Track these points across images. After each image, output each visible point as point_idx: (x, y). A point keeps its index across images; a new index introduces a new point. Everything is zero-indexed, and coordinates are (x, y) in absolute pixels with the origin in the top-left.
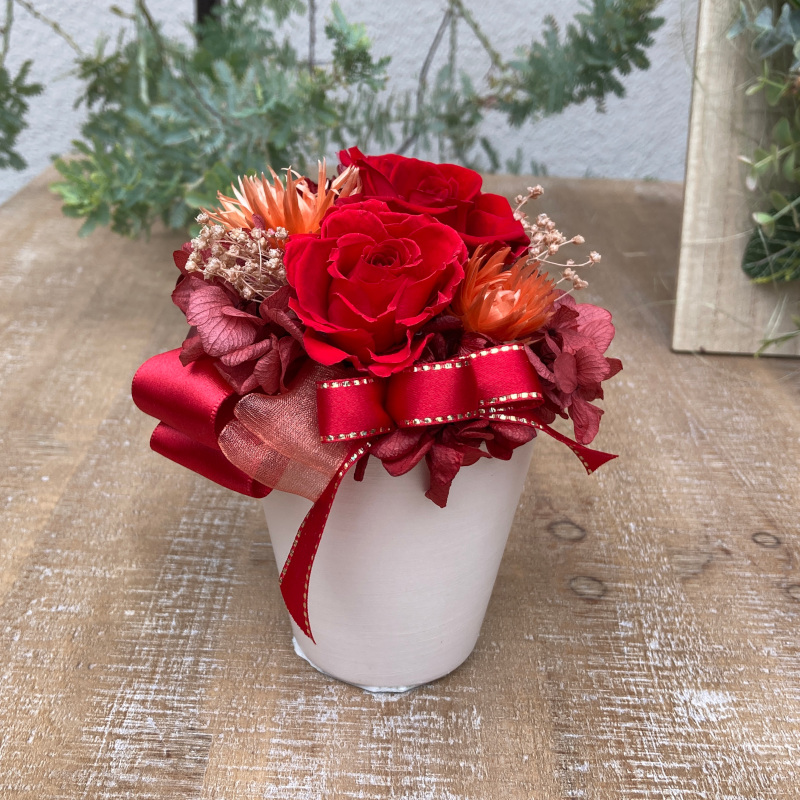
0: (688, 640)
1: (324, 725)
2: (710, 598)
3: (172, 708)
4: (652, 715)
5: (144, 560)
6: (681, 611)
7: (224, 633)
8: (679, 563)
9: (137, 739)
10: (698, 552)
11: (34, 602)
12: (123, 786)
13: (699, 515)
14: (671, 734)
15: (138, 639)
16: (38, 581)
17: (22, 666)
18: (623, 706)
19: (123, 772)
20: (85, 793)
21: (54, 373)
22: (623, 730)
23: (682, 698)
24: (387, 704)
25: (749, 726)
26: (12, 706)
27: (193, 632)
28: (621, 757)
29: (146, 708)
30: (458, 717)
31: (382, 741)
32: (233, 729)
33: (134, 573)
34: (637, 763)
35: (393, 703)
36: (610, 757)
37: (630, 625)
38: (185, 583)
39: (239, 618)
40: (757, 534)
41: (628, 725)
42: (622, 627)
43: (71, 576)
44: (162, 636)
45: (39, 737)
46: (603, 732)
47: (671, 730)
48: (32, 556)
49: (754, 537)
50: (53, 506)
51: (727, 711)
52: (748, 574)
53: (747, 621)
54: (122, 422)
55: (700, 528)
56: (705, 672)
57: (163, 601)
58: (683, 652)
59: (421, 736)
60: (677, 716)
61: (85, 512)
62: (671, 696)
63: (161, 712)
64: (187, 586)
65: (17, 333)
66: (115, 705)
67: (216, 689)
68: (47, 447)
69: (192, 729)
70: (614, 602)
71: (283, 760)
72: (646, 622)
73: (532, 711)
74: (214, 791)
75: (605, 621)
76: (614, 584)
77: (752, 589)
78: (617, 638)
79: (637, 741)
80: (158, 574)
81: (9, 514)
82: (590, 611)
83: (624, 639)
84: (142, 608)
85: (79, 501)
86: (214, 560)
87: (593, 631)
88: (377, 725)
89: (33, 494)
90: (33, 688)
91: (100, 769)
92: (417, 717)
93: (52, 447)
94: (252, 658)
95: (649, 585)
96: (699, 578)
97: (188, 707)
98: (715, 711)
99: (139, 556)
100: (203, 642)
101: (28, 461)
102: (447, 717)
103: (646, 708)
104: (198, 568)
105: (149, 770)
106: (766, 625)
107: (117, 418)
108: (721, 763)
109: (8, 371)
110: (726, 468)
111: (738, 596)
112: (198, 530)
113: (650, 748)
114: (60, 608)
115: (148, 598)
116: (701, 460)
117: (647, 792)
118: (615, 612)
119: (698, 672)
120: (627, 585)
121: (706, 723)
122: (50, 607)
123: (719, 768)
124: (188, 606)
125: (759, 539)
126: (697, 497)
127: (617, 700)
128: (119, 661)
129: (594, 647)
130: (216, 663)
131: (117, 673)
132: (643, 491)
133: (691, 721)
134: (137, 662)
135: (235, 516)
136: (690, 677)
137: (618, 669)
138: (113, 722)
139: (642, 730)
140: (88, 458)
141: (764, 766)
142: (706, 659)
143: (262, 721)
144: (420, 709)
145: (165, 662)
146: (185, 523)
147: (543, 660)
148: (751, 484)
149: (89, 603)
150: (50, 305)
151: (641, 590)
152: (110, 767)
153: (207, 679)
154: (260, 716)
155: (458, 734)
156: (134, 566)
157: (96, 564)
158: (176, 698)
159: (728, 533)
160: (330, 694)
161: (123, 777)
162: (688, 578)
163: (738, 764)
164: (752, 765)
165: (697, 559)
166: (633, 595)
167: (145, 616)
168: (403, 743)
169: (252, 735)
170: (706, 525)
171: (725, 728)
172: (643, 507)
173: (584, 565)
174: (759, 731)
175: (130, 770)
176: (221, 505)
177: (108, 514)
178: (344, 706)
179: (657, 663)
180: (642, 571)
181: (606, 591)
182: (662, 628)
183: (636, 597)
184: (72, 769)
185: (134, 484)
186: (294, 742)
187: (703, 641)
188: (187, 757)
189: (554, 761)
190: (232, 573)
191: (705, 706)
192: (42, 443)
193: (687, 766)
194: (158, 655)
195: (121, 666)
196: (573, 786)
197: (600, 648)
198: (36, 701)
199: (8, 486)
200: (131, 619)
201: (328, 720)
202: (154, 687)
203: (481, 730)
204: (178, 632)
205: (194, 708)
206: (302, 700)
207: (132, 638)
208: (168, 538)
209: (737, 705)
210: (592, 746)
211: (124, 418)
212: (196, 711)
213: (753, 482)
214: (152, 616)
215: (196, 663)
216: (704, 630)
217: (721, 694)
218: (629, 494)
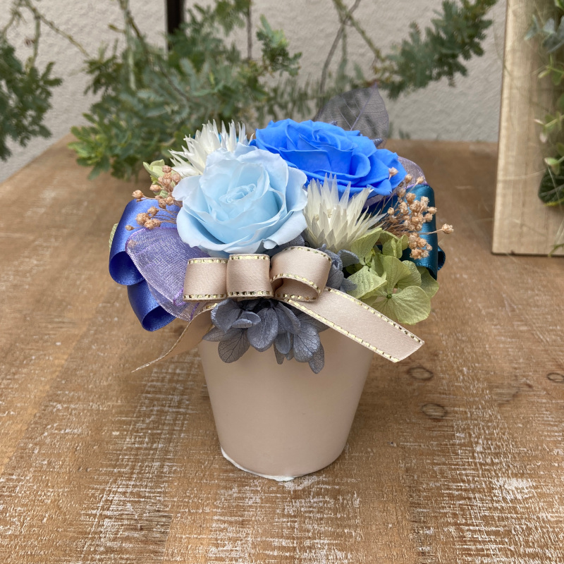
0: (502, 445)
1: (251, 506)
2: (518, 417)
3: (144, 497)
4: (477, 495)
5: (126, 398)
6: (498, 426)
7: (182, 446)
8: (497, 394)
9: (120, 518)
10: (510, 386)
11: (49, 427)
12: (109, 550)
13: (511, 362)
14: (490, 508)
15: (121, 451)
16: (52, 412)
17: (40, 470)
18: (458, 490)
19: (110, 540)
20: (83, 556)
21: (66, 273)
22: (457, 506)
23: (498, 484)
24: (295, 491)
25: (544, 502)
26: (32, 497)
27: (160, 446)
28: (456, 524)
29: (127, 497)
30: (343, 499)
31: (291, 517)
32: (187, 510)
33: (119, 406)
34: (467, 528)
35: (298, 490)
36: (448, 524)
37: (463, 435)
38: (155, 413)
39: (193, 435)
40: (550, 374)
41: (461, 502)
42: (458, 437)
43: (75, 409)
44: (138, 449)
45: (50, 518)
46: (443, 508)
47: (490, 505)
48: (48, 396)
49: (549, 376)
50: (63, 362)
51: (529, 492)
52: (544, 401)
53: (543, 432)
54: (113, 305)
55: (511, 370)
56: (514, 466)
57: (140, 425)
58: (499, 453)
59: (318, 512)
60: (495, 496)
61: (85, 366)
62: (491, 482)
63: (137, 499)
64: (157, 415)
65: (41, 246)
66: (105, 496)
67: (176, 484)
68: (60, 322)
69: (158, 511)
70: (452, 420)
71: (222, 530)
72: (474, 433)
73: (395, 494)
74: (173, 552)
75: (446, 433)
76: (452, 409)
77: (547, 411)
78: (454, 445)
79: (467, 513)
80: (136, 407)
81: (32, 368)
82: (436, 426)
83: (458, 445)
84: (125, 430)
85: (82, 358)
86: (176, 397)
87: (438, 440)
88: (287, 506)
89: (50, 355)
90: (47, 485)
91: (93, 539)
92: (315, 500)
93: (64, 323)
94: (201, 463)
95: (476, 409)
96: (510, 404)
97: (155, 496)
98: (521, 492)
99: (123, 395)
100: (167, 452)
101: (47, 332)
102: (336, 499)
103: (473, 491)
104: (164, 402)
105: (127, 539)
106: (556, 434)
107: (109, 302)
108: (524, 527)
109: (34, 271)
110: (530, 330)
111: (537, 415)
112: (165, 377)
113: (476, 518)
114: (67, 431)
115: (129, 423)
116: (513, 326)
117: (473, 547)
118: (453, 427)
119: (509, 466)
120: (461, 409)
121: (515, 500)
122: (60, 430)
123: (523, 530)
124: (157, 428)
125: (552, 377)
126: (510, 350)
127: (454, 486)
128: (107, 466)
129: (438, 451)
130: (175, 466)
131: (107, 474)
132: (473, 347)
133: (504, 499)
134: (121, 466)
135: (191, 367)
136: (504, 470)
137: (454, 465)
138: (103, 507)
139: (470, 505)
140: (89, 330)
141: (554, 528)
142: (515, 458)
143: (208, 504)
144: (318, 494)
145: (140, 466)
146: (156, 373)
147: (402, 460)
148: (547, 341)
149: (88, 427)
150: (65, 228)
151: (470, 412)
152: (100, 538)
153: (169, 477)
154: (206, 501)
155: (343, 510)
156: (119, 401)
157: (93, 401)
158: (147, 490)
159: (531, 374)
160: (256, 486)
161: (109, 544)
162: (503, 404)
163: (536, 528)
164: (546, 527)
165: (509, 391)
166: (465, 416)
167: (126, 435)
168: (305, 518)
169: (200, 514)
170: (516, 369)
171: (528, 503)
172: (472, 357)
173: (431, 396)
174: (551, 505)
175: (115, 539)
176: (181, 360)
177: (102, 367)
178: (265, 493)
179: (481, 460)
180: (472, 399)
181: (446, 413)
182: (485, 438)
183: (467, 417)
184: (74, 539)
185: (121, 346)
186: (230, 518)
187: (513, 445)
188: (155, 529)
189: (410, 527)
190: (188, 405)
191: (514, 489)
192: (56, 320)
193: (501, 529)
194: (135, 462)
195: (109, 469)
196: (423, 544)
197: (442, 451)
198: (49, 494)
199: (31, 349)
200: (117, 437)
201: (253, 503)
202: (132, 483)
203: (359, 508)
204: (149, 445)
205: (160, 496)
206: (235, 490)
207: (117, 450)
208: (144, 383)
209: (536, 488)
210: (436, 517)
211: (114, 302)
212: (162, 499)
213: (548, 340)
214: (131, 435)
215: (162, 466)
216: (513, 438)
217: (525, 481)
218: (463, 349)
